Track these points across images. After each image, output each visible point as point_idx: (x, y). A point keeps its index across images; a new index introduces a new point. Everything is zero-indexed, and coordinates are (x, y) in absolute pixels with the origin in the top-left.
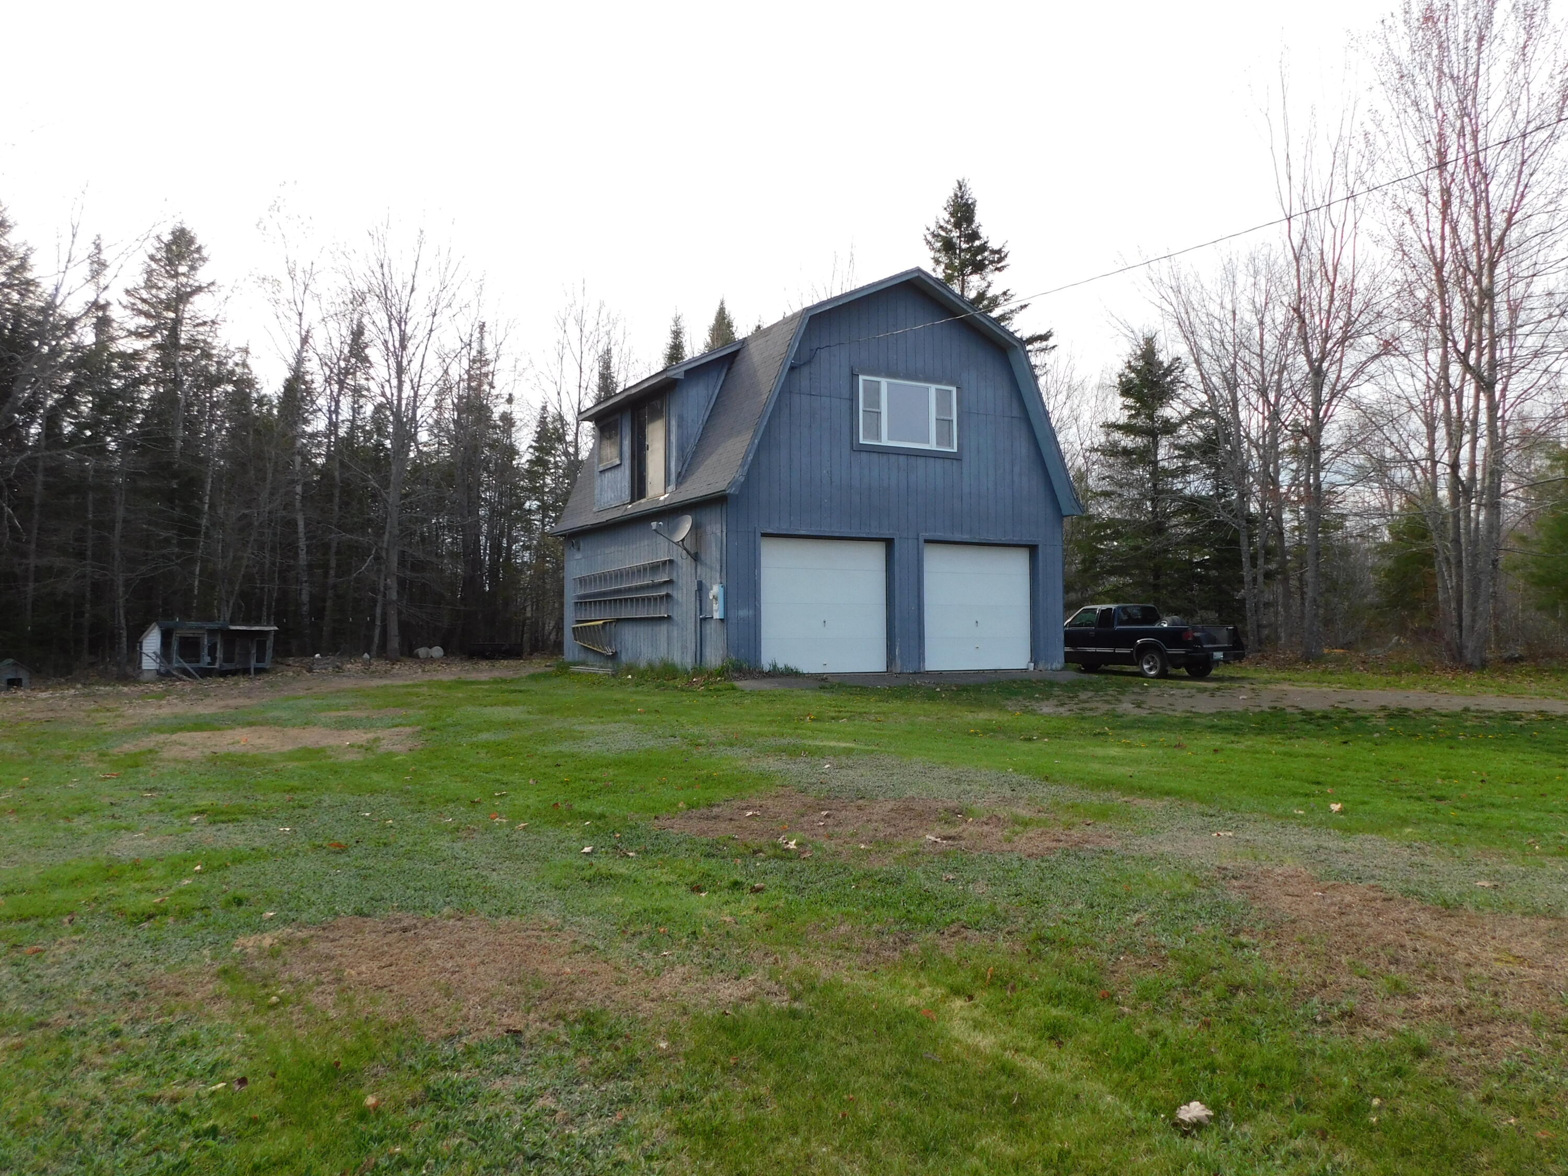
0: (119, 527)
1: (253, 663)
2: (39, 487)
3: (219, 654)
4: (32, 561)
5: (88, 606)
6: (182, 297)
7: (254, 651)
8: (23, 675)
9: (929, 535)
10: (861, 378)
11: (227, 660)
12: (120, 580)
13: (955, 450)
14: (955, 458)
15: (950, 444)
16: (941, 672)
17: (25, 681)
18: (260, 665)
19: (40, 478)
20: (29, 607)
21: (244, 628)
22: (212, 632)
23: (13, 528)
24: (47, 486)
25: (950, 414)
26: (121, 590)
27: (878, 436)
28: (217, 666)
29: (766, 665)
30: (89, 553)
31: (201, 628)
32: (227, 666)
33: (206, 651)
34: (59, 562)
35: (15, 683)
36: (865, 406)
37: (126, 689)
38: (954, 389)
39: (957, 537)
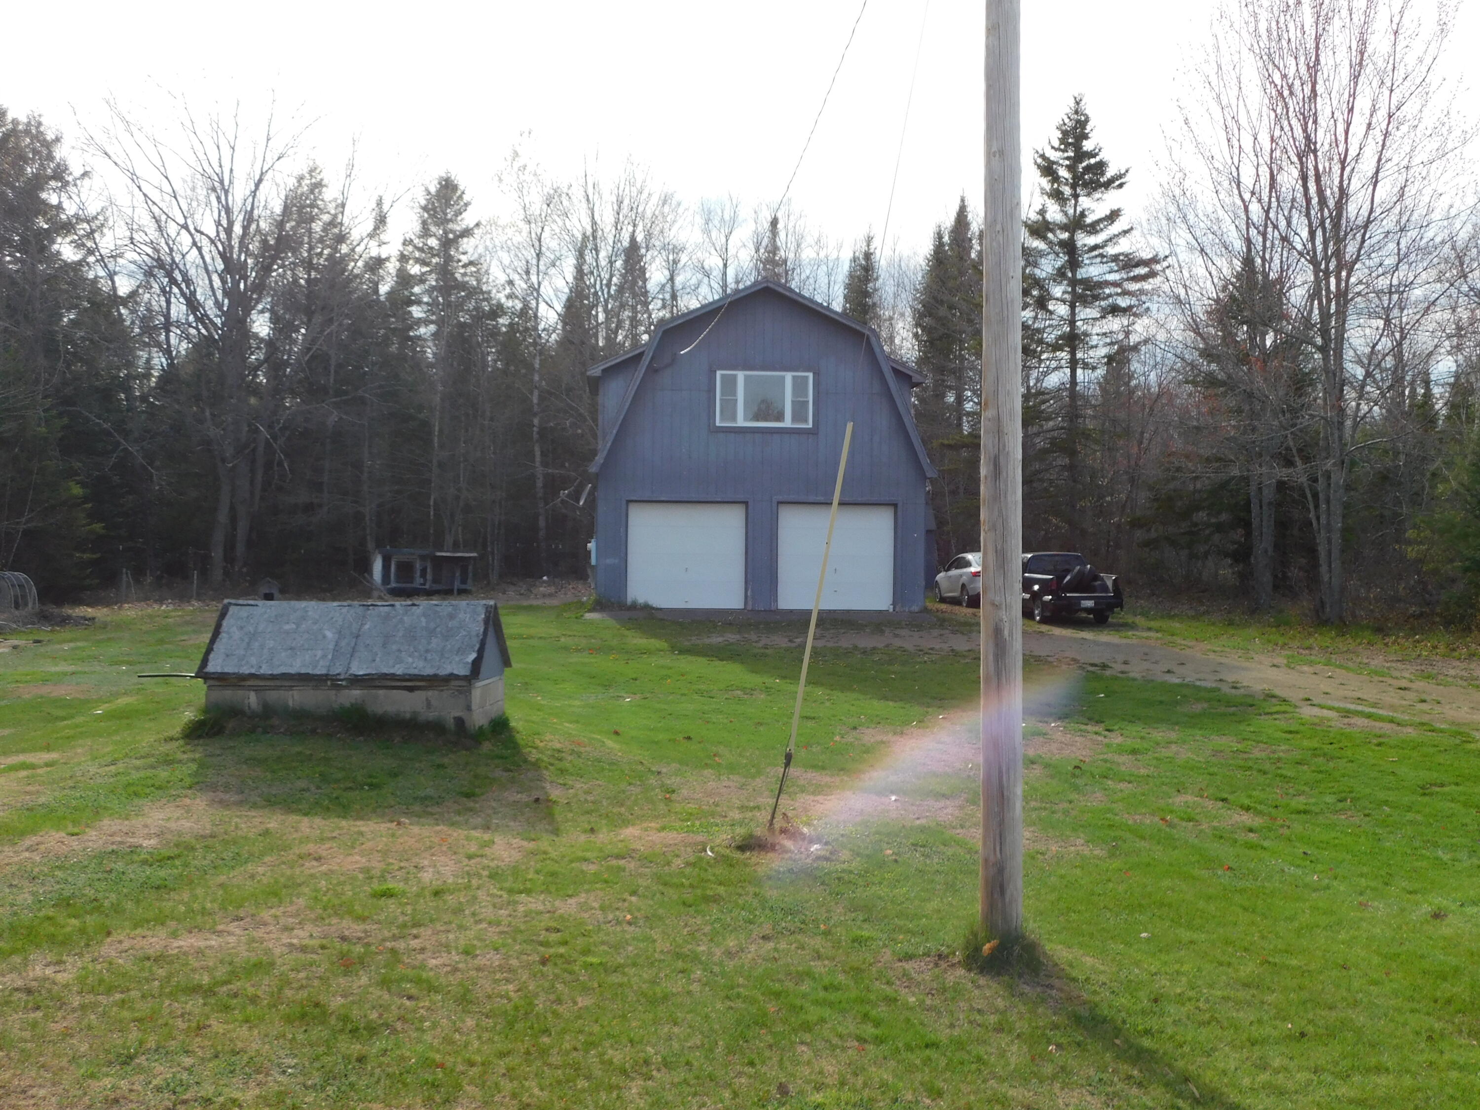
1: (457, 585)
3: (429, 576)
6: (448, 243)
7: (458, 574)
9: (781, 498)
10: (719, 373)
11: (435, 581)
12: (367, 511)
13: (810, 426)
14: (813, 433)
15: (806, 421)
16: (791, 611)
17: (276, 594)
18: (463, 587)
21: (448, 554)
22: (423, 558)
23: (281, 471)
25: (806, 396)
26: (368, 520)
27: (734, 418)
28: (427, 587)
29: (629, 601)
31: (413, 554)
32: (437, 587)
33: (418, 574)
36: (722, 394)
38: (810, 375)
39: (812, 498)
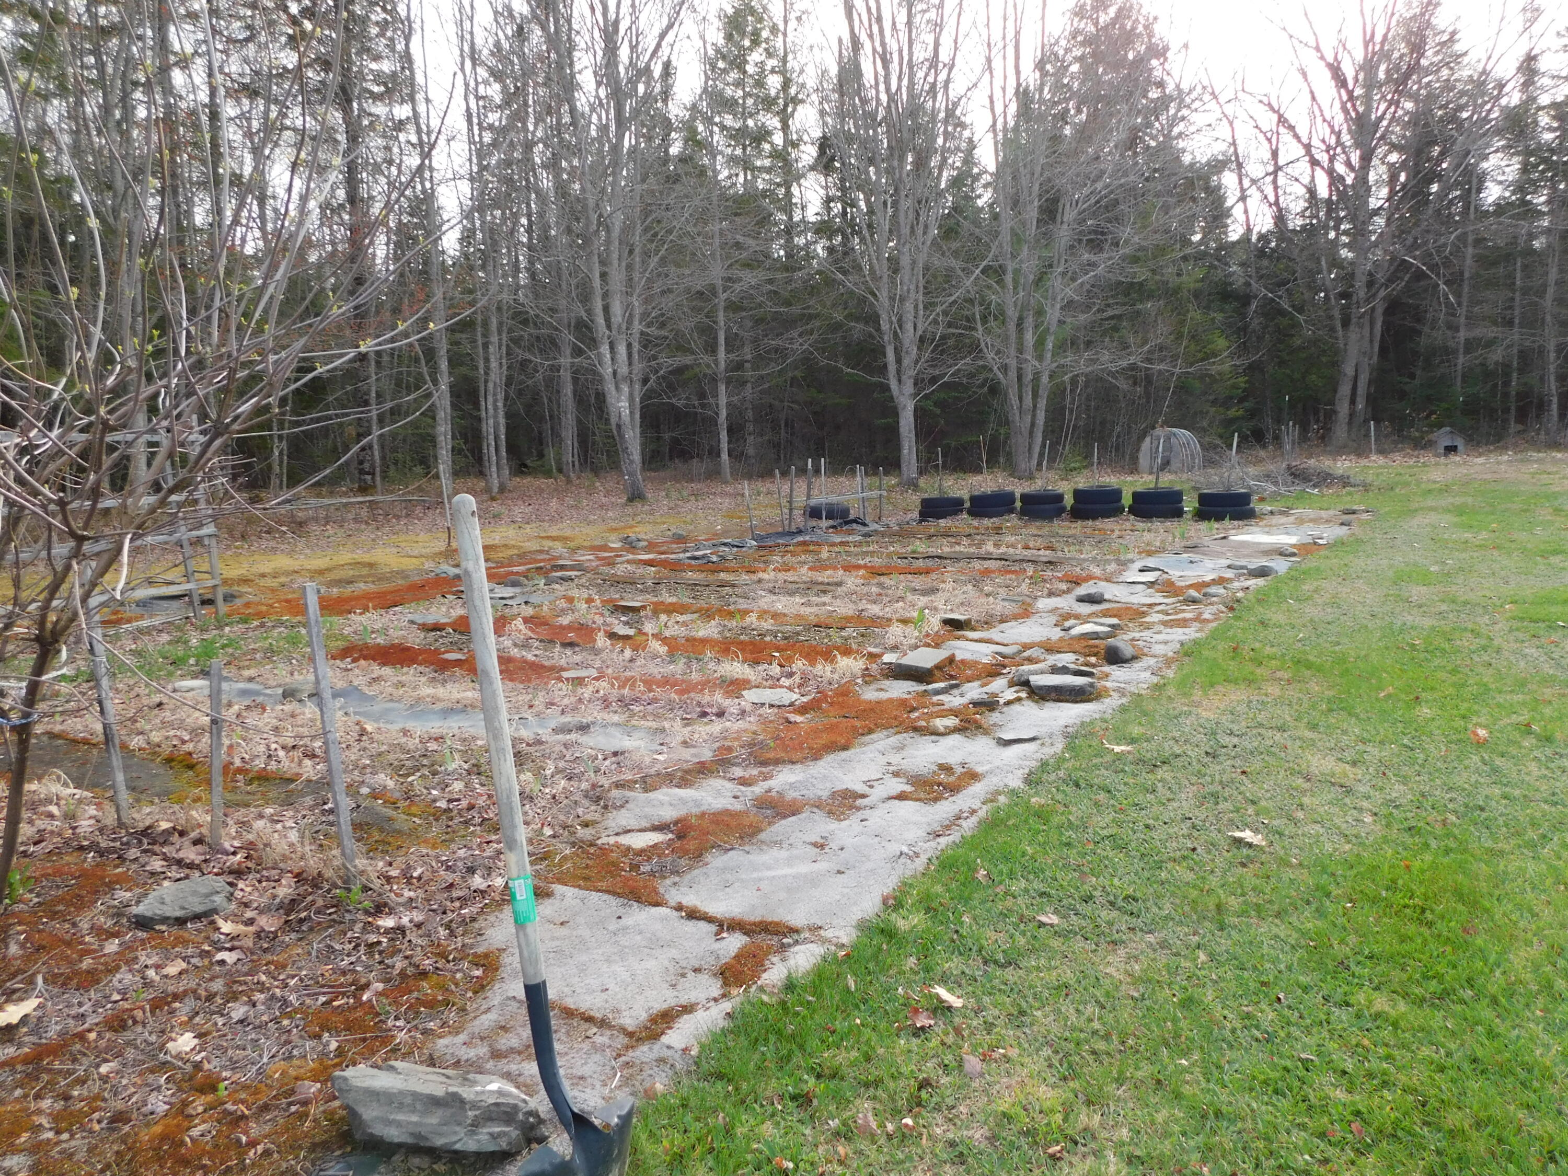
0: (1551, 291)
2: (1469, 261)
4: (1462, 335)
5: (1515, 375)
8: (1459, 442)
12: (1551, 346)
17: (1462, 447)
19: (1470, 251)
20: (1459, 379)
23: (1448, 304)
24: (1478, 259)
26: (1552, 355)
30: (1517, 321)
34: (1491, 332)
35: (1451, 449)
37: (1559, 455)
